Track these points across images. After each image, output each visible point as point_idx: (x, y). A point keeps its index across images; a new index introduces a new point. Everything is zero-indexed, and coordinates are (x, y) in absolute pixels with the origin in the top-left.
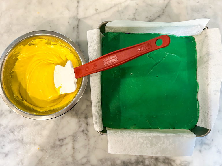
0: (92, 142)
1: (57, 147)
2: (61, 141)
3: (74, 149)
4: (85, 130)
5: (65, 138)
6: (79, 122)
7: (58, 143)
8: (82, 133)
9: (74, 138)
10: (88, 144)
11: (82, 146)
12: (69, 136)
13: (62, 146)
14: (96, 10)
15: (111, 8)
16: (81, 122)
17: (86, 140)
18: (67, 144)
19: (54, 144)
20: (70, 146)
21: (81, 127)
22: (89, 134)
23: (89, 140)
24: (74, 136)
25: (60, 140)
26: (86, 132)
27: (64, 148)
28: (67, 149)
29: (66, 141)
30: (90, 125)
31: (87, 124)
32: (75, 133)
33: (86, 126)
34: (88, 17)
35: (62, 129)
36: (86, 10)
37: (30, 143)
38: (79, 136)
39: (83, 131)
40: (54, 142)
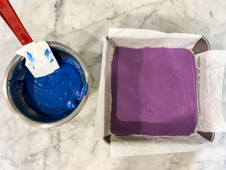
0: (63, 158)
1: (28, 162)
2: (33, 156)
3: (45, 165)
4: (57, 145)
5: (37, 154)
6: (51, 137)
7: (29, 158)
8: (54, 149)
9: (45, 154)
10: (59, 160)
11: (53, 162)
12: (41, 152)
13: (33, 161)
14: (73, 28)
15: (88, 27)
16: (53, 138)
17: (57, 156)
18: (38, 159)
19: (25, 159)
20: (41, 162)
21: (53, 143)
22: (60, 150)
23: (60, 156)
24: (46, 152)
25: (31, 156)
26: (58, 148)
27: (35, 164)
28: (38, 165)
29: (37, 157)
30: (62, 141)
31: (59, 140)
32: (47, 149)
33: (58, 142)
34: (65, 35)
35: (34, 144)
36: (64, 28)
37: (3, 157)
38: (51, 152)
39: (55, 147)
40: (26, 157)
